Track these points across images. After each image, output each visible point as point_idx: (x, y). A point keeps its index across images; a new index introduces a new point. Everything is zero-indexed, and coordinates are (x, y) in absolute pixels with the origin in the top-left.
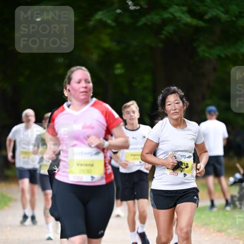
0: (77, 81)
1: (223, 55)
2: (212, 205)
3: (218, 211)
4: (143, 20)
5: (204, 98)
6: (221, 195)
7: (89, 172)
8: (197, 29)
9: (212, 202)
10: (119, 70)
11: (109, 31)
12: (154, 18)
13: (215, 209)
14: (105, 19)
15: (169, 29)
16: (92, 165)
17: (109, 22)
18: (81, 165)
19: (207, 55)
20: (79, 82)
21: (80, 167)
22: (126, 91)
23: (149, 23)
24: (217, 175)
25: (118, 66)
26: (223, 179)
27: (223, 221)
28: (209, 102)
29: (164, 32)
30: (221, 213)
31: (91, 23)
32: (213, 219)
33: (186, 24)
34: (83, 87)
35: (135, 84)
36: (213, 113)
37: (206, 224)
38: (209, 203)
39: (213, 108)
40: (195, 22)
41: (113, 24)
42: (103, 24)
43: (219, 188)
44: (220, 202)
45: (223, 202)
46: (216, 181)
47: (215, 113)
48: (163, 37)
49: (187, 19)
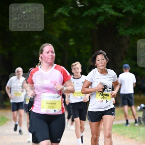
0: (47, 52)
1: (134, 34)
2: (127, 123)
3: (131, 126)
4: (86, 13)
5: (122, 59)
6: (133, 117)
7: (53, 107)
8: (118, 18)
9: (127, 121)
10: (72, 42)
11: (66, 19)
12: (93, 12)
13: (129, 125)
14: (63, 12)
15: (102, 18)
16: (55, 104)
17: (66, 14)
18: (49, 104)
19: (124, 34)
20: (48, 53)
21: (48, 105)
22: (76, 55)
23: (90, 15)
24: (130, 105)
25: (71, 40)
26: (133, 107)
27: (133, 133)
28: (125, 61)
29: (99, 20)
30: (132, 127)
31: (55, 15)
32: (127, 131)
33: (112, 16)
34: (50, 56)
35: (81, 51)
36: (127, 68)
37: (123, 134)
38: (125, 122)
39: (127, 65)
40: (117, 14)
41: (68, 15)
42: (62, 15)
43: (131, 113)
44: (131, 121)
45: (134, 121)
46: (129, 108)
47: (128, 68)
48: (98, 23)
49: (113, 12)
